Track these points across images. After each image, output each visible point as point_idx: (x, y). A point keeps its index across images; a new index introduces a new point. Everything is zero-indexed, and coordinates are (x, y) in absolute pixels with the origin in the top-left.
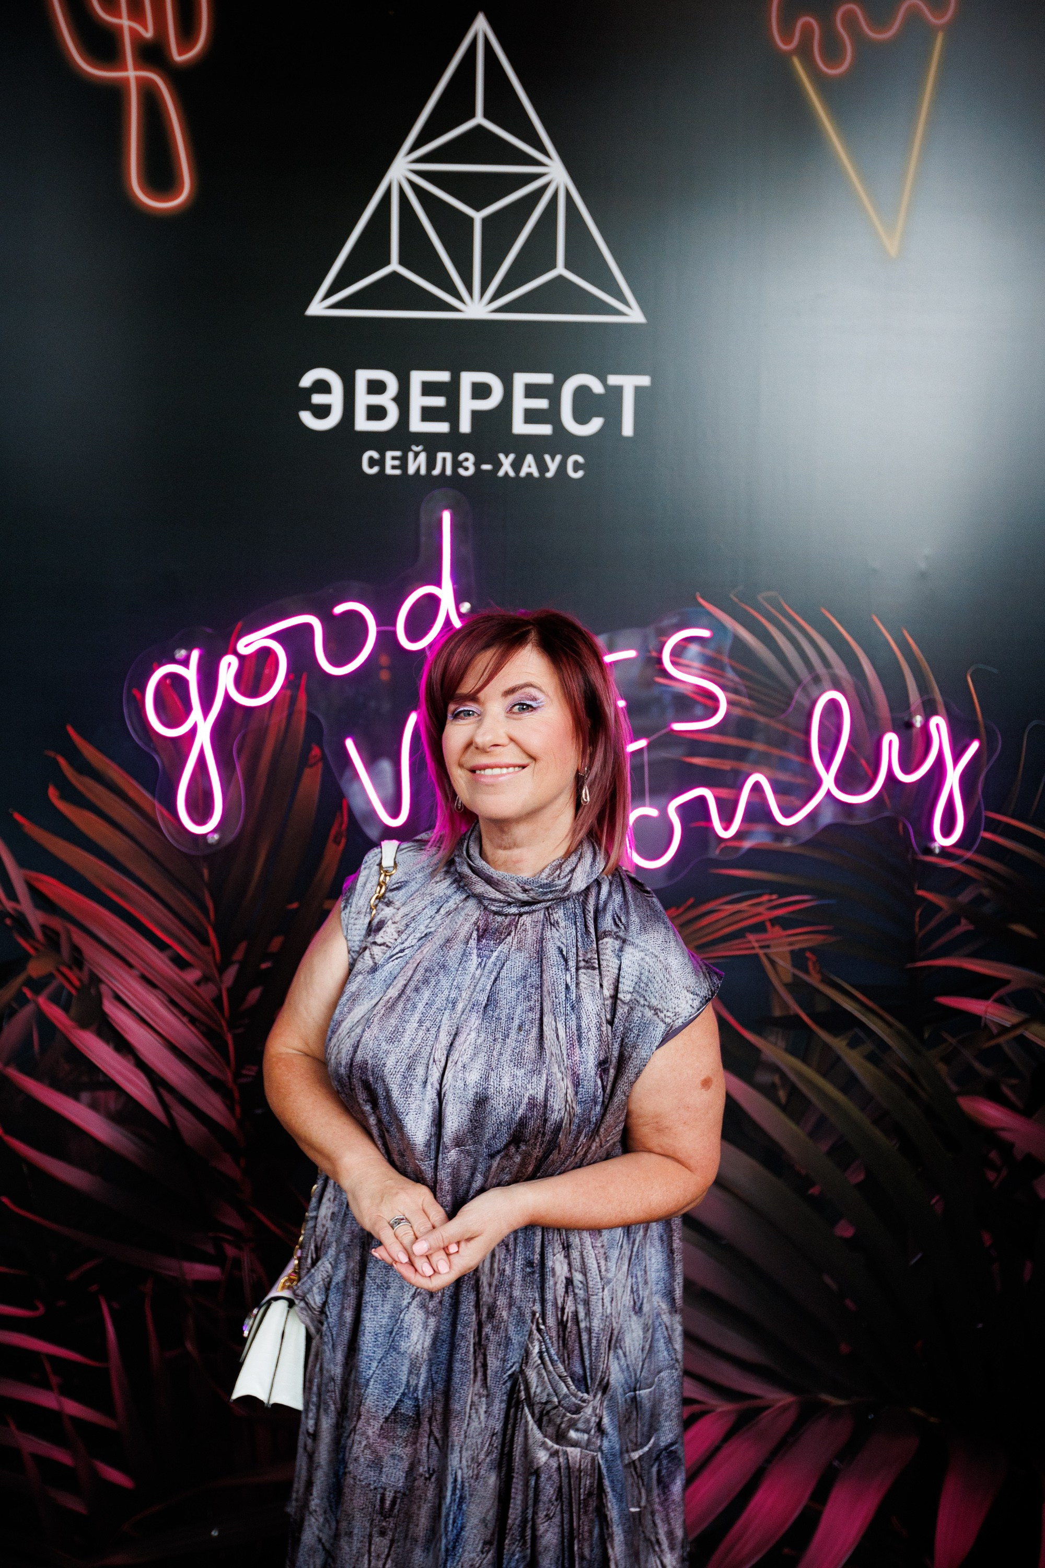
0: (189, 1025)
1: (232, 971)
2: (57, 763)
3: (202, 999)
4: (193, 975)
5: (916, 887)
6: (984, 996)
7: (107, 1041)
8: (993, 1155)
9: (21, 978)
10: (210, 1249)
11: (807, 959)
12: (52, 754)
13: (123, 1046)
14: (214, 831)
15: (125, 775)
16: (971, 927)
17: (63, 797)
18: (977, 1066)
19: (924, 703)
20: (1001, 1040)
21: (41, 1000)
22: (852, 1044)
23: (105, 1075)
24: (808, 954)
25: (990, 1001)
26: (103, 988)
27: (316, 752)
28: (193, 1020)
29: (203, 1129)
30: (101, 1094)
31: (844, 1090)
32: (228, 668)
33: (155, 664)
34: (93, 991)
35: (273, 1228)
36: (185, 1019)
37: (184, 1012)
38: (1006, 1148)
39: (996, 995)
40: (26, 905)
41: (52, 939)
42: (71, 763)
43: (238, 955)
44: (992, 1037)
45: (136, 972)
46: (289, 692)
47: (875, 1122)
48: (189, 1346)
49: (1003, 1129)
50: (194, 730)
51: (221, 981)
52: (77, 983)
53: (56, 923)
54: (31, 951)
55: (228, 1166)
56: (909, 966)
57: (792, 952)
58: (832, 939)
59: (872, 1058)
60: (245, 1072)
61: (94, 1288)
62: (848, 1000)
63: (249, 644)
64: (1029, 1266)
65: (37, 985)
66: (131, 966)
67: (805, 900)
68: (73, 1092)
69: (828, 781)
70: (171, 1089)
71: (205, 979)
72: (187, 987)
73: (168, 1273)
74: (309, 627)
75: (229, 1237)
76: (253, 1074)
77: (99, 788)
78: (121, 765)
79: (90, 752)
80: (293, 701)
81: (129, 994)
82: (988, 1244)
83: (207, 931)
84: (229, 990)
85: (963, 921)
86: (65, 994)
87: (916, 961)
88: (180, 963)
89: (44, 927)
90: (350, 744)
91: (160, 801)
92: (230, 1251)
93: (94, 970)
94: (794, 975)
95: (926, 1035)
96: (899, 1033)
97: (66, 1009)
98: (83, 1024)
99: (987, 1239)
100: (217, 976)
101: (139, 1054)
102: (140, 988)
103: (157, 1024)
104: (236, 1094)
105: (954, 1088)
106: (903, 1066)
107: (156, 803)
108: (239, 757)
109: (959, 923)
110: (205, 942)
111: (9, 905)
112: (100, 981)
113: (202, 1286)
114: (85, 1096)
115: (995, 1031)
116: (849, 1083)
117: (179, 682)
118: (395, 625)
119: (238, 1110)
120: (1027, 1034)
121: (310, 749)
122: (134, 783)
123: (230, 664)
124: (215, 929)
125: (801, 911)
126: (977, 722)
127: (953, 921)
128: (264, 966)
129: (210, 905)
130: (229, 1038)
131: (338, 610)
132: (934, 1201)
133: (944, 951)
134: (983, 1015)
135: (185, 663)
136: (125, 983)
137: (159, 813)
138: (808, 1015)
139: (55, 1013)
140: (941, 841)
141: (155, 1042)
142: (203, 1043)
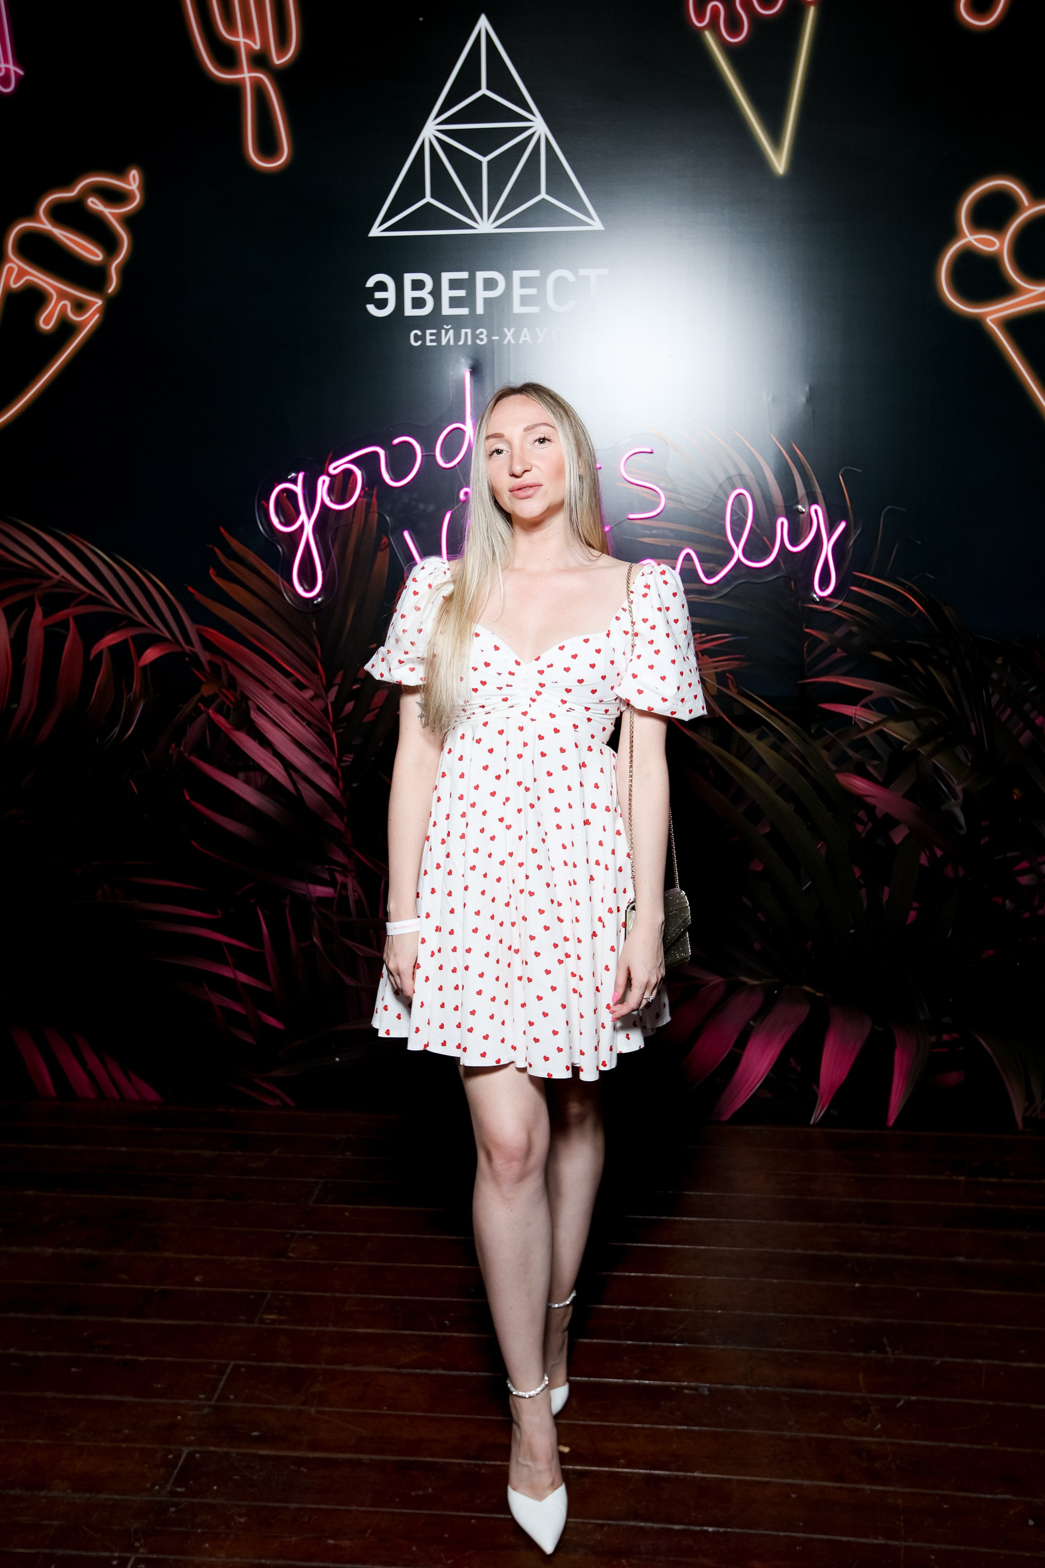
0: (308, 728)
1: (334, 691)
2: (214, 552)
3: (317, 711)
4: (308, 694)
5: (804, 626)
6: (854, 703)
7: (254, 739)
8: (862, 814)
9: (197, 697)
10: (327, 877)
11: (729, 678)
12: (211, 546)
13: (265, 742)
14: (318, 595)
15: (259, 560)
16: (844, 654)
17: (218, 575)
18: (850, 752)
19: (807, 494)
20: (867, 734)
21: (210, 711)
22: (760, 738)
23: (254, 761)
24: (728, 674)
25: (858, 707)
26: (250, 703)
27: (385, 540)
28: (309, 724)
29: (319, 797)
30: (251, 774)
31: (755, 770)
32: (323, 484)
33: (276, 484)
34: (243, 705)
35: (368, 864)
36: (304, 724)
37: (304, 719)
38: (870, 809)
39: (863, 702)
40: (198, 648)
41: (216, 669)
42: (223, 551)
43: (338, 680)
44: (861, 731)
45: (270, 692)
46: (365, 500)
47: (778, 792)
48: (315, 939)
49: (868, 796)
50: (302, 526)
51: (327, 698)
52: (233, 700)
53: (218, 660)
54: (203, 679)
55: (335, 821)
56: (800, 682)
57: (717, 674)
58: (745, 664)
59: (774, 747)
60: (344, 758)
61: (253, 901)
62: (756, 706)
63: (337, 467)
64: (887, 890)
65: (208, 701)
66: (268, 688)
67: (726, 637)
68: (234, 774)
69: (738, 553)
70: (297, 770)
71: (316, 697)
72: (305, 702)
73: (300, 891)
74: (376, 454)
75: (340, 869)
76: (350, 760)
77: (241, 568)
78: (257, 553)
79: (235, 544)
80: (369, 505)
81: (267, 707)
82: (857, 876)
83: (316, 664)
84: (332, 703)
85: (838, 650)
86: (226, 706)
87: (805, 679)
88: (300, 686)
89: (210, 662)
90: (406, 535)
91: (282, 577)
92: (340, 878)
93: (245, 692)
94: (718, 689)
95: (813, 731)
96: (794, 729)
97: (227, 717)
98: (239, 729)
99: (857, 872)
100: (324, 694)
101: (275, 747)
102: (274, 704)
103: (287, 727)
104: (340, 775)
105: (833, 767)
106: (797, 752)
107: (280, 579)
108: (333, 547)
109: (836, 651)
110: (315, 671)
111: (187, 648)
112: (249, 699)
113: (322, 901)
114: (241, 775)
115: (862, 728)
116: (759, 765)
117: (292, 495)
118: (434, 451)
119: (341, 784)
120: (884, 729)
121: (381, 539)
122: (265, 564)
123: (324, 482)
124: (321, 663)
125: (721, 644)
126: (846, 507)
127: (831, 650)
128: (355, 687)
129: (318, 647)
130: (334, 736)
131: (396, 441)
132: (819, 846)
133: (827, 671)
134: (853, 716)
135: (294, 481)
136: (264, 700)
137: (281, 583)
138: (728, 717)
139: (220, 720)
140: (819, 593)
141: (286, 739)
142: (319, 741)
